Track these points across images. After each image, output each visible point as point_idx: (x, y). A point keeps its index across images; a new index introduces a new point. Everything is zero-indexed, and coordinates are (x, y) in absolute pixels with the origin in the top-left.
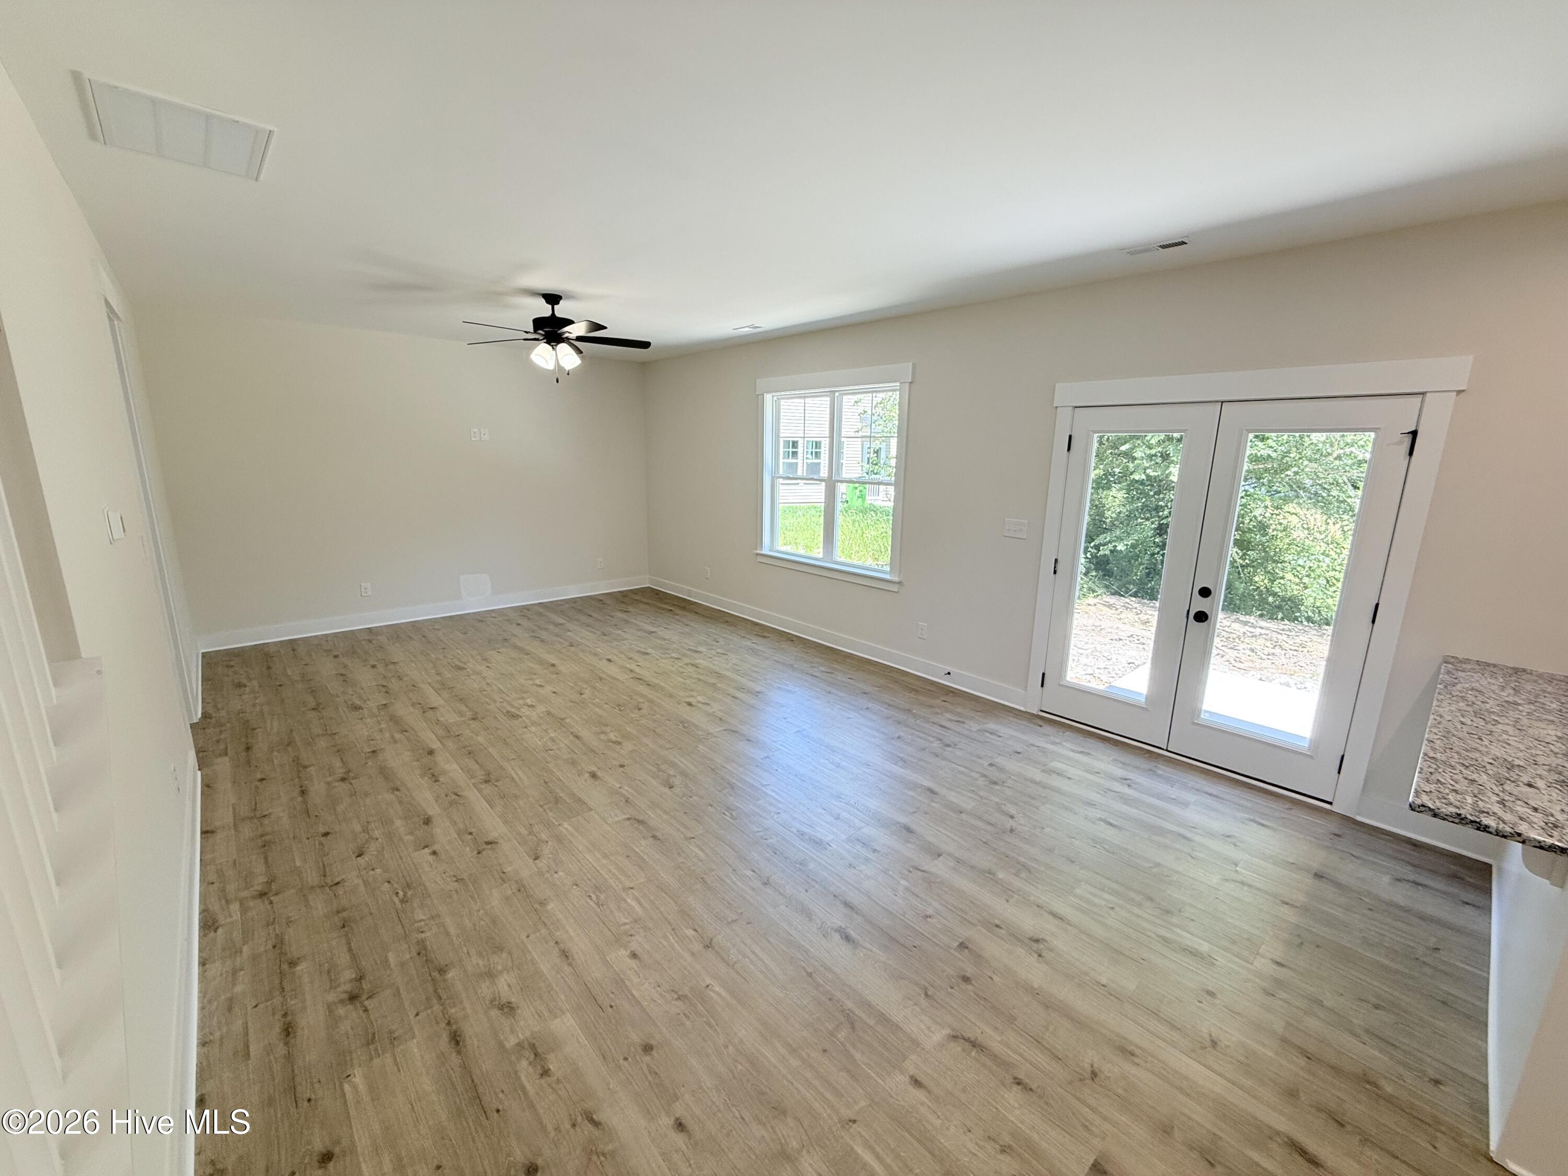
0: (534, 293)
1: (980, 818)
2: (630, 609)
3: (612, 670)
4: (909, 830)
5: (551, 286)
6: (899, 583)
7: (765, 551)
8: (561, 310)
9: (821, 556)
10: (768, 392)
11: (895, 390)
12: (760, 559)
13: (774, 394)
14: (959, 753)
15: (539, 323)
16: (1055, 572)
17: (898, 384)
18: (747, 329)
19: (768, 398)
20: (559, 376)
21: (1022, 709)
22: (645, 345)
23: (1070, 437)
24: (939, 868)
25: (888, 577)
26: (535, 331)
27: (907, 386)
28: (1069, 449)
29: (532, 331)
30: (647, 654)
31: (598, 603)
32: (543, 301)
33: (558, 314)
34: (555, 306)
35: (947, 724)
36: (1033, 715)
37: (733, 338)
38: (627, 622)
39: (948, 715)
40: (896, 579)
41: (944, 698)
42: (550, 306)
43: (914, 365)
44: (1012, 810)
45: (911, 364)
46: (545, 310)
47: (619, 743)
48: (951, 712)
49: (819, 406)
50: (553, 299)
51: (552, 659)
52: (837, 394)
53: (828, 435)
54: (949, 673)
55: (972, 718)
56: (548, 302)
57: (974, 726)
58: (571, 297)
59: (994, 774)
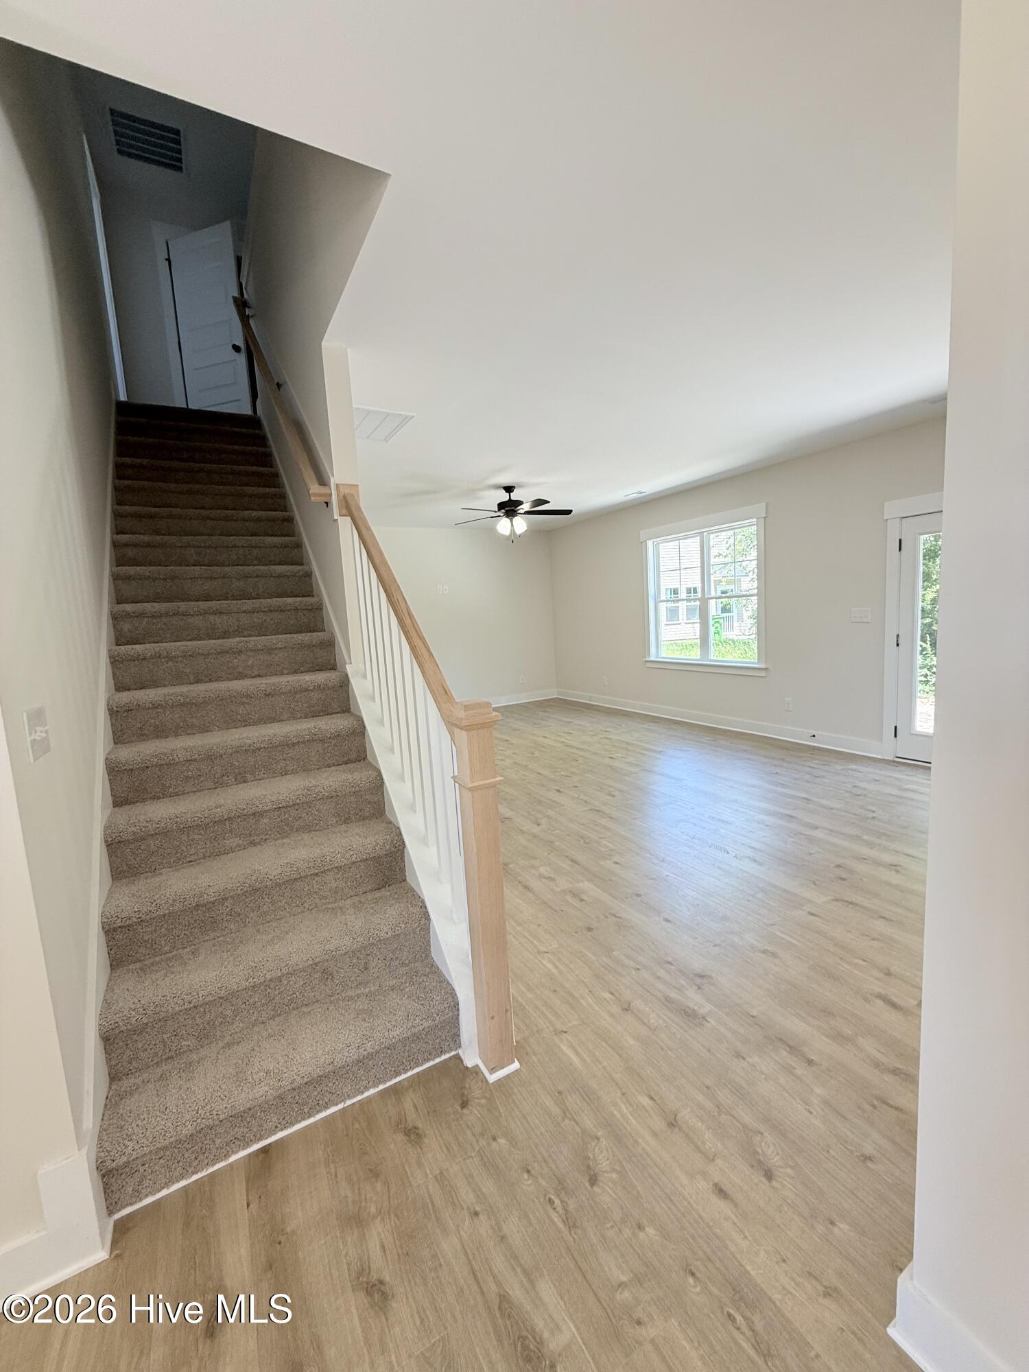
0: (497, 487)
1: (848, 812)
2: (548, 710)
3: (547, 741)
4: (791, 817)
5: (507, 481)
6: (766, 669)
7: (653, 658)
8: (515, 496)
9: (699, 657)
10: (649, 539)
11: (754, 525)
12: (648, 665)
13: (655, 540)
14: (826, 781)
15: (501, 506)
16: (898, 645)
17: (755, 520)
18: (635, 495)
19: (650, 543)
20: (513, 539)
21: (880, 757)
22: (568, 512)
23: (900, 541)
24: (818, 834)
25: (756, 666)
26: (499, 510)
27: (762, 520)
28: (900, 549)
29: (497, 510)
30: (570, 733)
31: (526, 707)
32: (504, 491)
33: (513, 498)
34: (511, 494)
35: (816, 766)
36: (891, 761)
37: (626, 502)
38: (549, 717)
39: (816, 762)
40: (763, 666)
41: (811, 752)
42: (508, 494)
43: (767, 505)
44: (873, 808)
45: (764, 504)
46: (505, 497)
47: (570, 777)
48: (817, 759)
49: (691, 545)
50: (509, 489)
51: (504, 737)
52: (705, 534)
53: (699, 565)
54: (814, 736)
55: (836, 763)
56: (507, 492)
57: (839, 767)
58: (521, 486)
59: (855, 791)
